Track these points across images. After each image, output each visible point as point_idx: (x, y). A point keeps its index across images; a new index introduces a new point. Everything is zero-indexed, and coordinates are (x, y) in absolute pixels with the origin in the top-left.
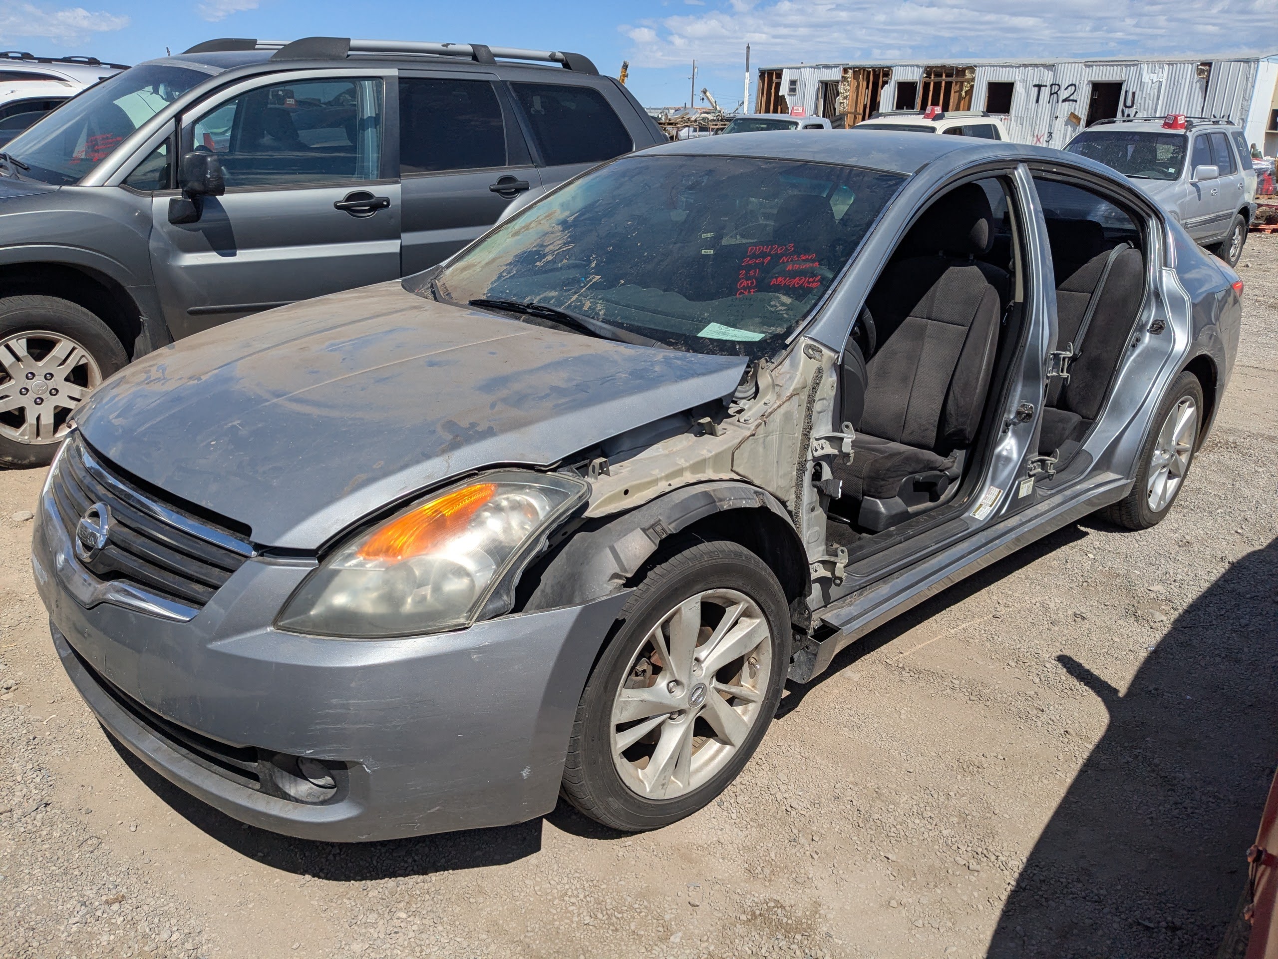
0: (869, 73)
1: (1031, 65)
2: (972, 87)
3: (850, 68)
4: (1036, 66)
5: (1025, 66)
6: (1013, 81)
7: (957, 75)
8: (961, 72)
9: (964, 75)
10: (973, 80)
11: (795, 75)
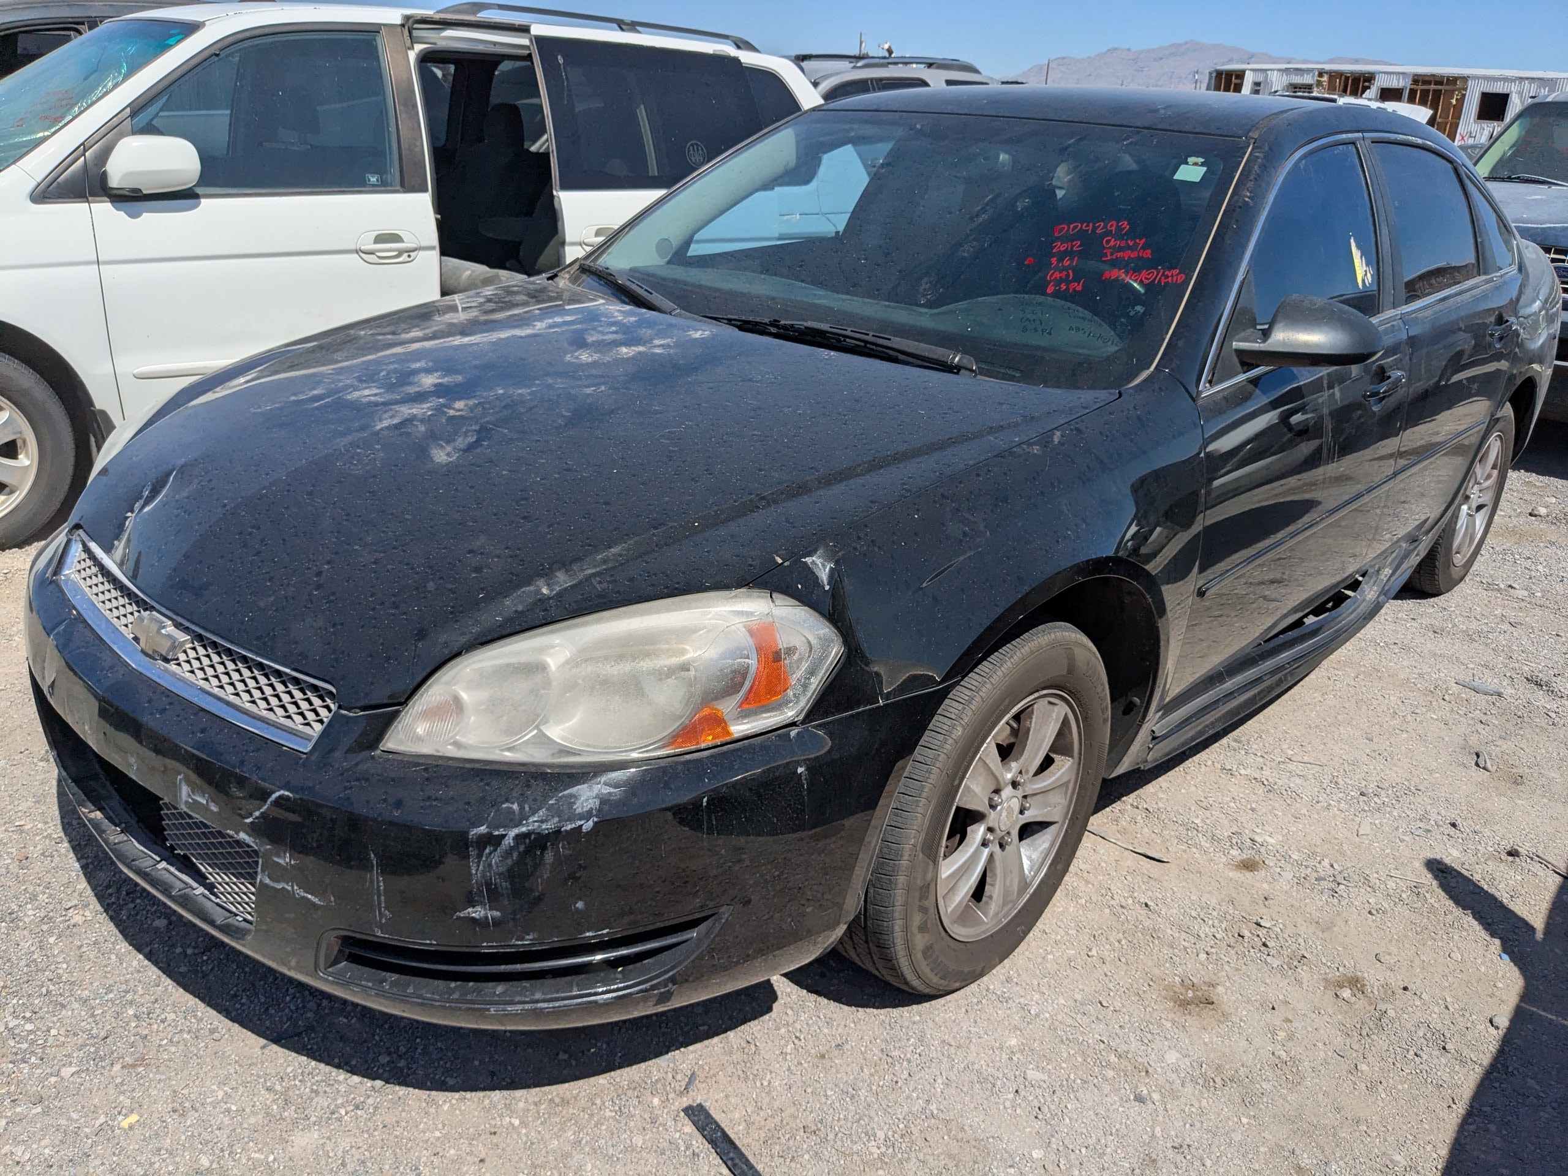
0: (1347, 78)
1: (1527, 79)
2: (1464, 95)
3: (1326, 73)
4: (1533, 79)
5: (1521, 79)
6: (1505, 91)
7: (1447, 84)
8: (1452, 80)
9: (1456, 84)
10: (1466, 89)
11: (1260, 78)
